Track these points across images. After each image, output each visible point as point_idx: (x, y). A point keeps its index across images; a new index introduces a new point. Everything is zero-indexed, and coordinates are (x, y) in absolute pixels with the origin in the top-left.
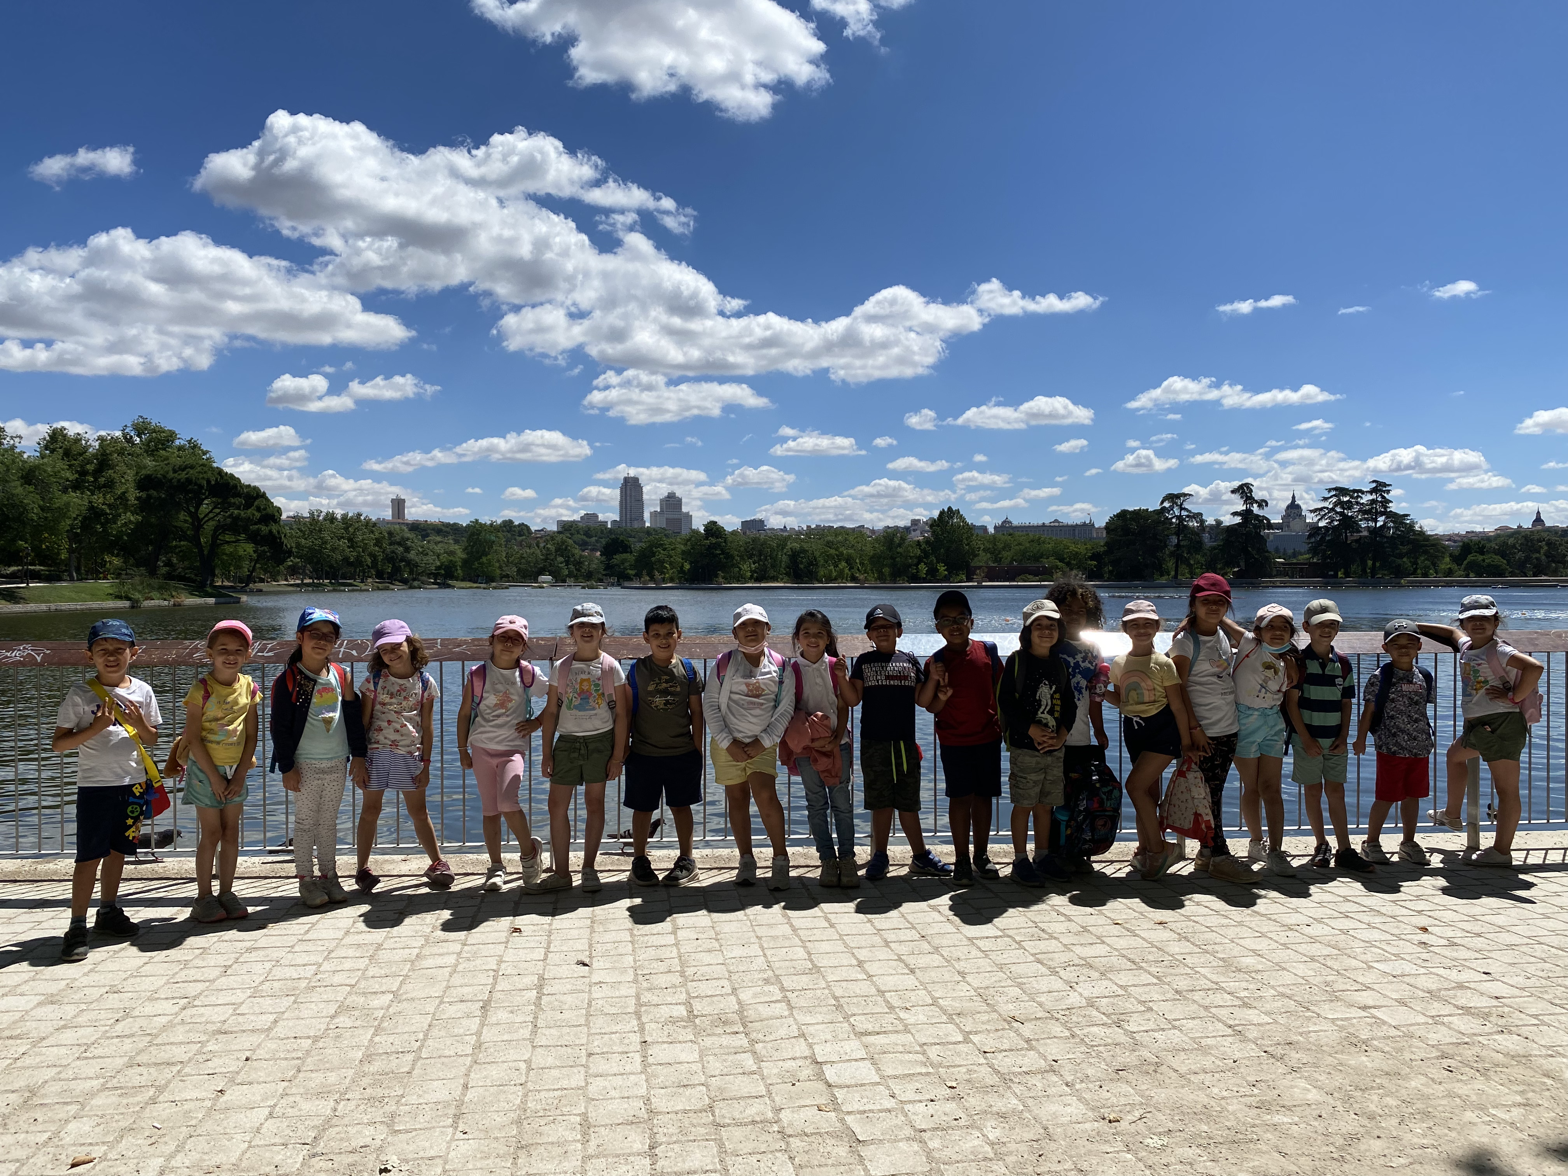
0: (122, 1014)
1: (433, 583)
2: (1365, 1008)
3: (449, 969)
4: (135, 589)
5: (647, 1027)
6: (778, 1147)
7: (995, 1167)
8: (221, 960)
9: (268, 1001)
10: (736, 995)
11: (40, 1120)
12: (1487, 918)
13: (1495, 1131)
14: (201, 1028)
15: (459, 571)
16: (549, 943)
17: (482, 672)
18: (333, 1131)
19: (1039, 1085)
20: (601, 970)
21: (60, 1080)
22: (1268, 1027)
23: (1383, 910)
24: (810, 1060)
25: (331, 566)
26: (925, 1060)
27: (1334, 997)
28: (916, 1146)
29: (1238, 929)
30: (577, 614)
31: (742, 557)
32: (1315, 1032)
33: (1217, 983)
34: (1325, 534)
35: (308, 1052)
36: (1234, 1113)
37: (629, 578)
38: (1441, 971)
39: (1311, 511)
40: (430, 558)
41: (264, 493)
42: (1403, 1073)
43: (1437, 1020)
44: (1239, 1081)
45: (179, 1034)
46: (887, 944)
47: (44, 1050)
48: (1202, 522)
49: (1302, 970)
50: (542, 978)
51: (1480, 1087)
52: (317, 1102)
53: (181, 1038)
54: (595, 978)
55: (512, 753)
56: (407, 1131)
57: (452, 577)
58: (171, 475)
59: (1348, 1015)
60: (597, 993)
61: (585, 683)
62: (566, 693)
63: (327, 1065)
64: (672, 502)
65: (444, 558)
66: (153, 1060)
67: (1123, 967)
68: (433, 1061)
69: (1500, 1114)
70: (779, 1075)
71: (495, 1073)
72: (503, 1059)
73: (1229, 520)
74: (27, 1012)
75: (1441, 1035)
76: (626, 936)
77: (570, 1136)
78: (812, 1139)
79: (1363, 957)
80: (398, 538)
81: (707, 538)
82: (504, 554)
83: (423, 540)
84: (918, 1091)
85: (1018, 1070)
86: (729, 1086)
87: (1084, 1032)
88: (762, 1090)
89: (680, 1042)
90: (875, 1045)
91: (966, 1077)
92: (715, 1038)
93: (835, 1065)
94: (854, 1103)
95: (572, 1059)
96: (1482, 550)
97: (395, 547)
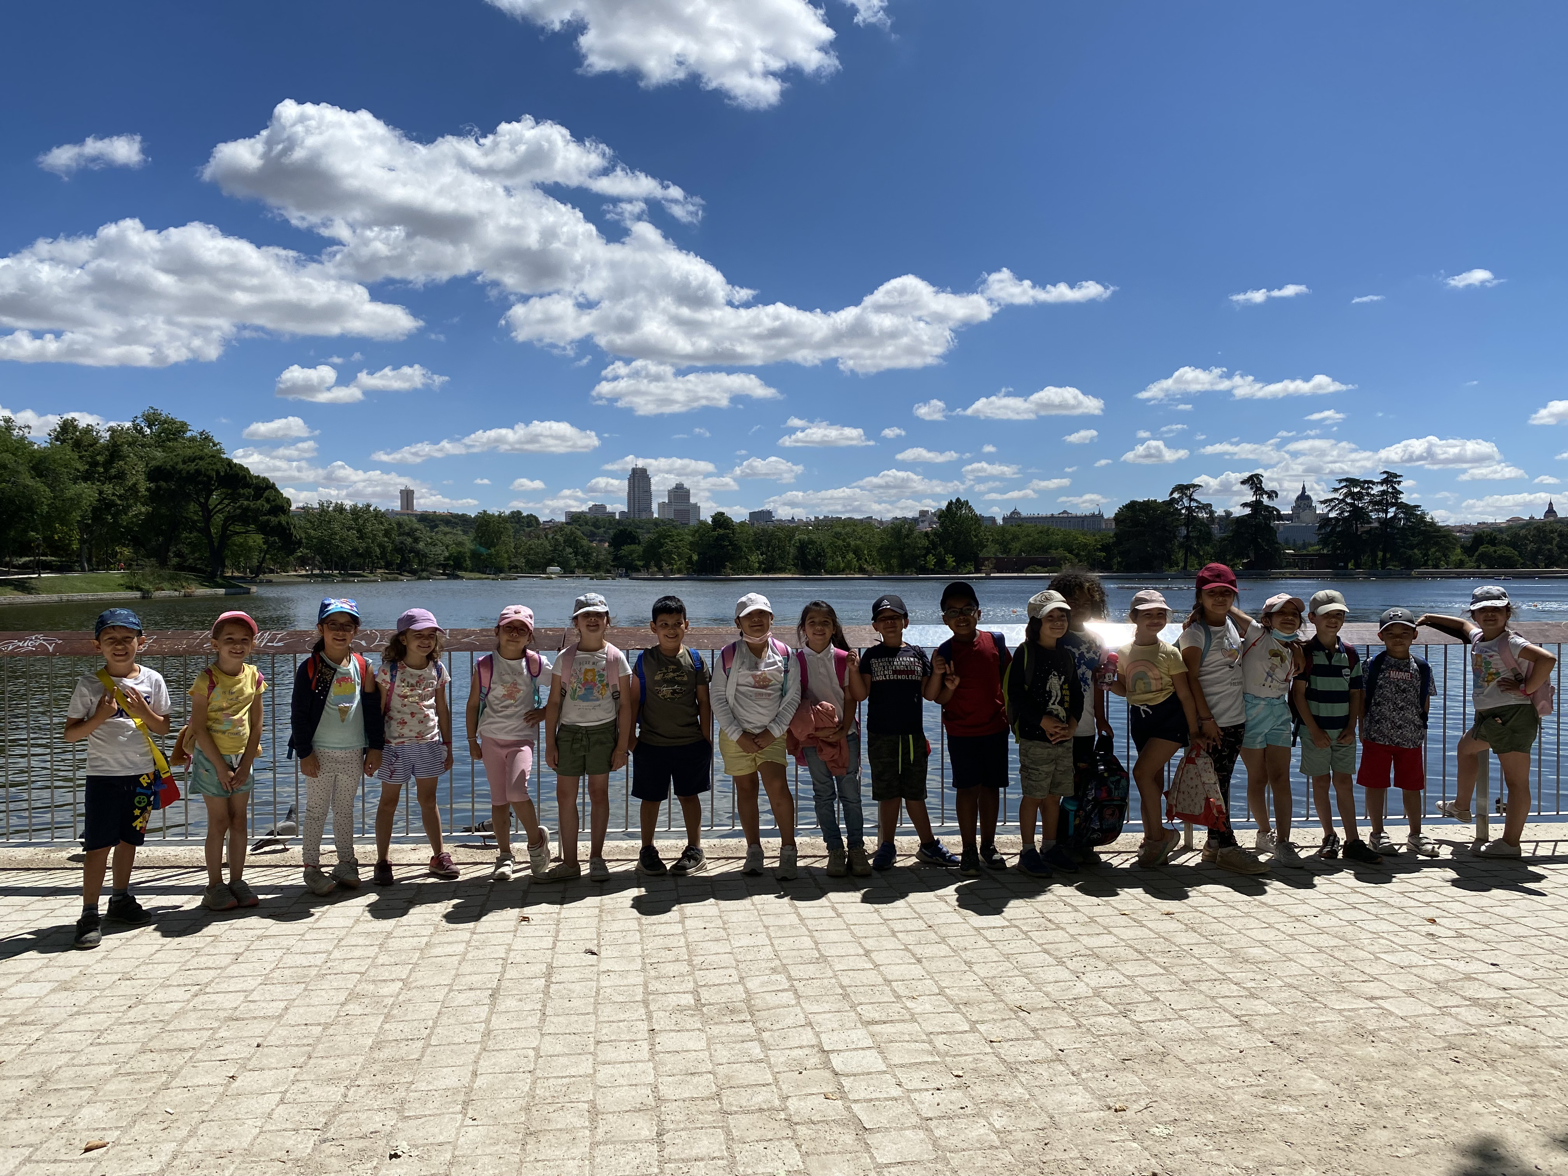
0: (135, 1000)
1: (442, 574)
2: (1372, 999)
3: (458, 958)
4: (145, 580)
5: (655, 1016)
6: (785, 1135)
7: (1001, 1156)
8: (233, 948)
9: (279, 988)
10: (744, 985)
11: (54, 1105)
12: (1496, 910)
13: (1502, 1122)
14: (212, 1014)
15: (468, 562)
16: (558, 932)
17: (489, 662)
18: (343, 1117)
19: (1046, 1074)
20: (609, 958)
21: (74, 1065)
22: (1274, 1017)
23: (1391, 901)
24: (816, 1049)
25: (341, 557)
26: (931, 1049)
27: (1341, 988)
28: (922, 1134)
29: (1246, 920)
30: (580, 605)
31: (749, 548)
32: (1322, 1022)
33: (1224, 974)
34: (1335, 525)
35: (318, 1039)
36: (1239, 1103)
37: (637, 570)
38: (1448, 962)
39: (1321, 502)
40: (438, 549)
41: (274, 484)
42: (1409, 1063)
43: (1444, 1011)
44: (1245, 1071)
45: (191, 1021)
46: (894, 933)
47: (57, 1036)
48: (1212, 513)
49: (1309, 960)
50: (550, 966)
51: (1487, 1078)
52: (328, 1089)
53: (193, 1025)
54: (603, 967)
55: (520, 744)
56: (417, 1117)
57: (461, 568)
58: (180, 466)
59: (1355, 1006)
60: (605, 981)
61: (590, 674)
62: (570, 683)
63: (338, 1052)
64: (680, 493)
65: (453, 549)
66: (166, 1046)
67: (1130, 957)
68: (442, 1048)
69: (1507, 1105)
70: (785, 1063)
71: (504, 1060)
72: (512, 1046)
73: (1238, 511)
74: (40, 998)
75: (1448, 1026)
76: (634, 925)
77: (578, 1122)
78: (819, 1127)
79: (1371, 948)
80: (407, 529)
81: (714, 530)
82: (513, 545)
83: (432, 531)
84: (925, 1080)
85: (1024, 1059)
86: (736, 1074)
87: (1090, 1021)
88: (769, 1078)
89: (688, 1030)
90: (881, 1034)
91: (972, 1066)
92: (722, 1026)
93: (842, 1054)
94: (860, 1091)
95: (581, 1047)
96: (1493, 542)
97: (405, 537)
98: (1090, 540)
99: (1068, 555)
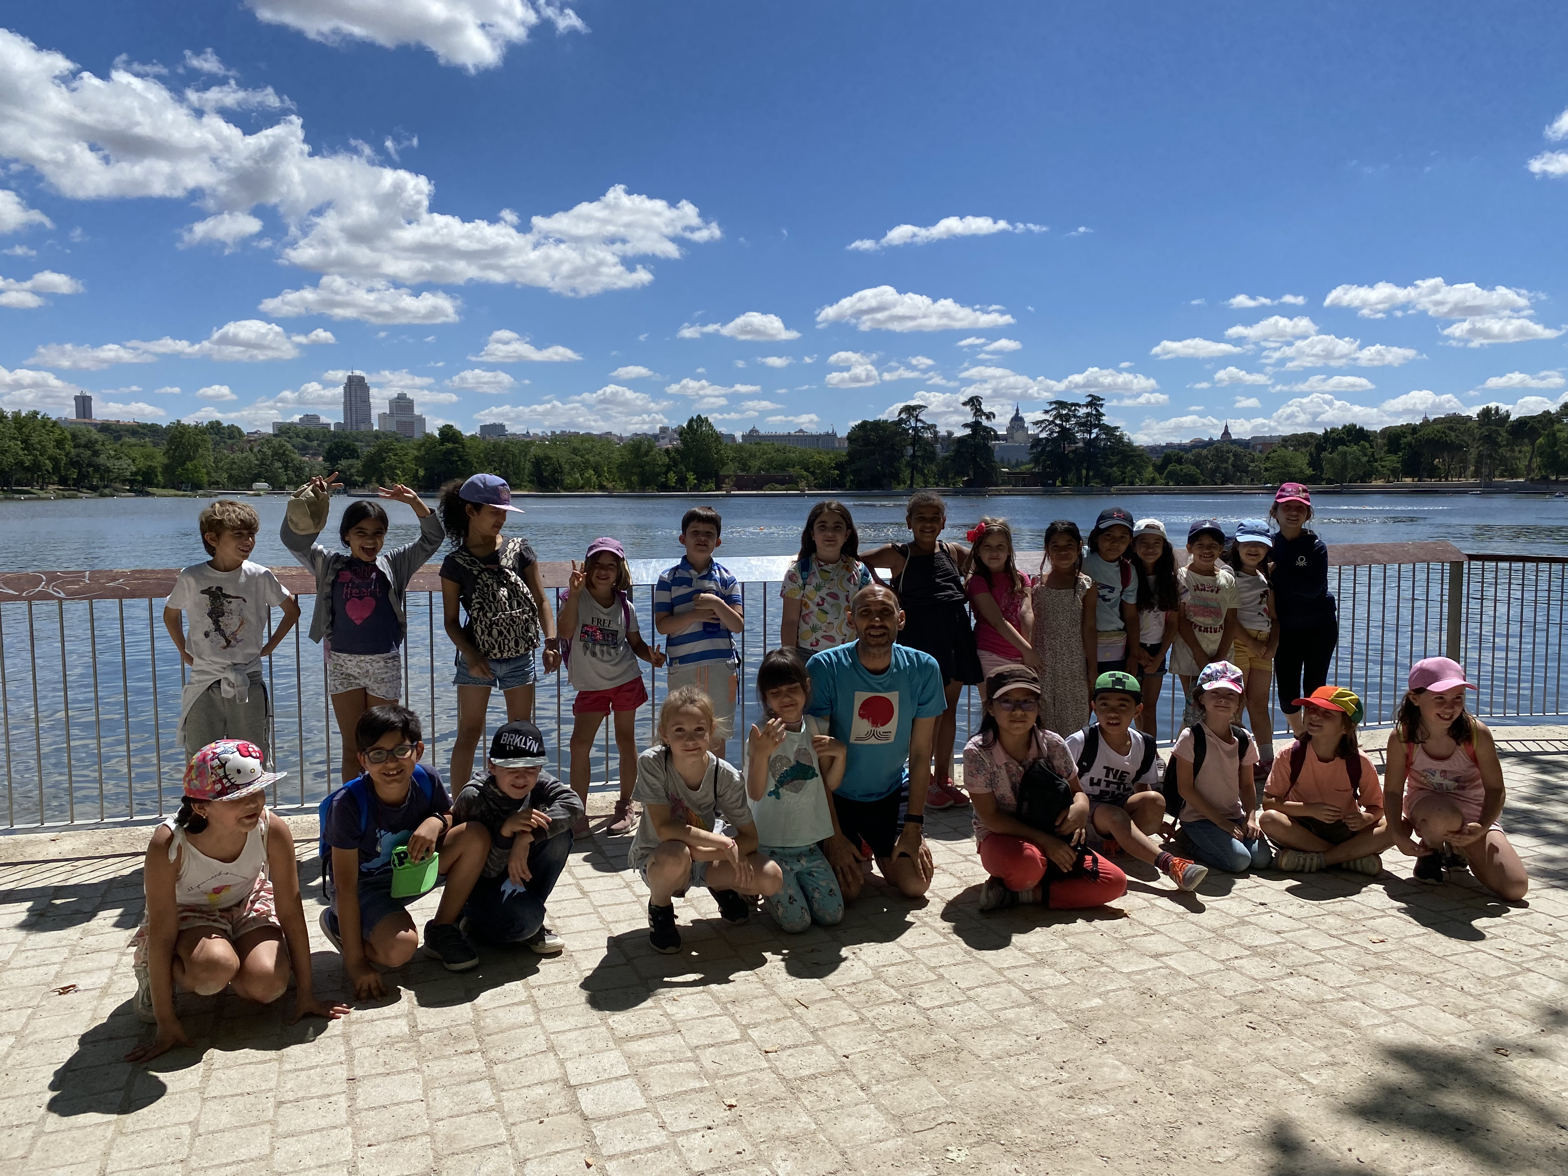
1: (129, 491)
2: (1157, 956)
5: (357, 1053)
15: (160, 478)
19: (830, 1091)
24: (561, 1084)
26: (697, 1069)
31: (480, 463)
32: (1113, 991)
34: (1046, 445)
36: (1045, 1108)
37: (355, 486)
39: (1033, 423)
40: (125, 463)
42: (1208, 1035)
43: (1227, 965)
44: (1046, 1064)
48: (936, 433)
51: (1286, 1045)
57: (151, 485)
59: (1142, 967)
64: (402, 404)
65: (142, 463)
70: (523, 1110)
73: (959, 432)
75: (1234, 984)
80: (83, 441)
81: (442, 443)
82: (212, 459)
83: (115, 443)
84: (692, 1116)
85: (806, 1072)
86: (460, 1132)
87: (874, 1013)
88: (502, 1134)
89: (399, 1073)
90: (638, 1054)
91: (747, 1089)
92: (444, 1062)
93: (592, 1088)
94: (616, 1142)
95: (255, 1113)
96: (1179, 461)
97: (81, 450)
98: (825, 459)
99: (805, 473)
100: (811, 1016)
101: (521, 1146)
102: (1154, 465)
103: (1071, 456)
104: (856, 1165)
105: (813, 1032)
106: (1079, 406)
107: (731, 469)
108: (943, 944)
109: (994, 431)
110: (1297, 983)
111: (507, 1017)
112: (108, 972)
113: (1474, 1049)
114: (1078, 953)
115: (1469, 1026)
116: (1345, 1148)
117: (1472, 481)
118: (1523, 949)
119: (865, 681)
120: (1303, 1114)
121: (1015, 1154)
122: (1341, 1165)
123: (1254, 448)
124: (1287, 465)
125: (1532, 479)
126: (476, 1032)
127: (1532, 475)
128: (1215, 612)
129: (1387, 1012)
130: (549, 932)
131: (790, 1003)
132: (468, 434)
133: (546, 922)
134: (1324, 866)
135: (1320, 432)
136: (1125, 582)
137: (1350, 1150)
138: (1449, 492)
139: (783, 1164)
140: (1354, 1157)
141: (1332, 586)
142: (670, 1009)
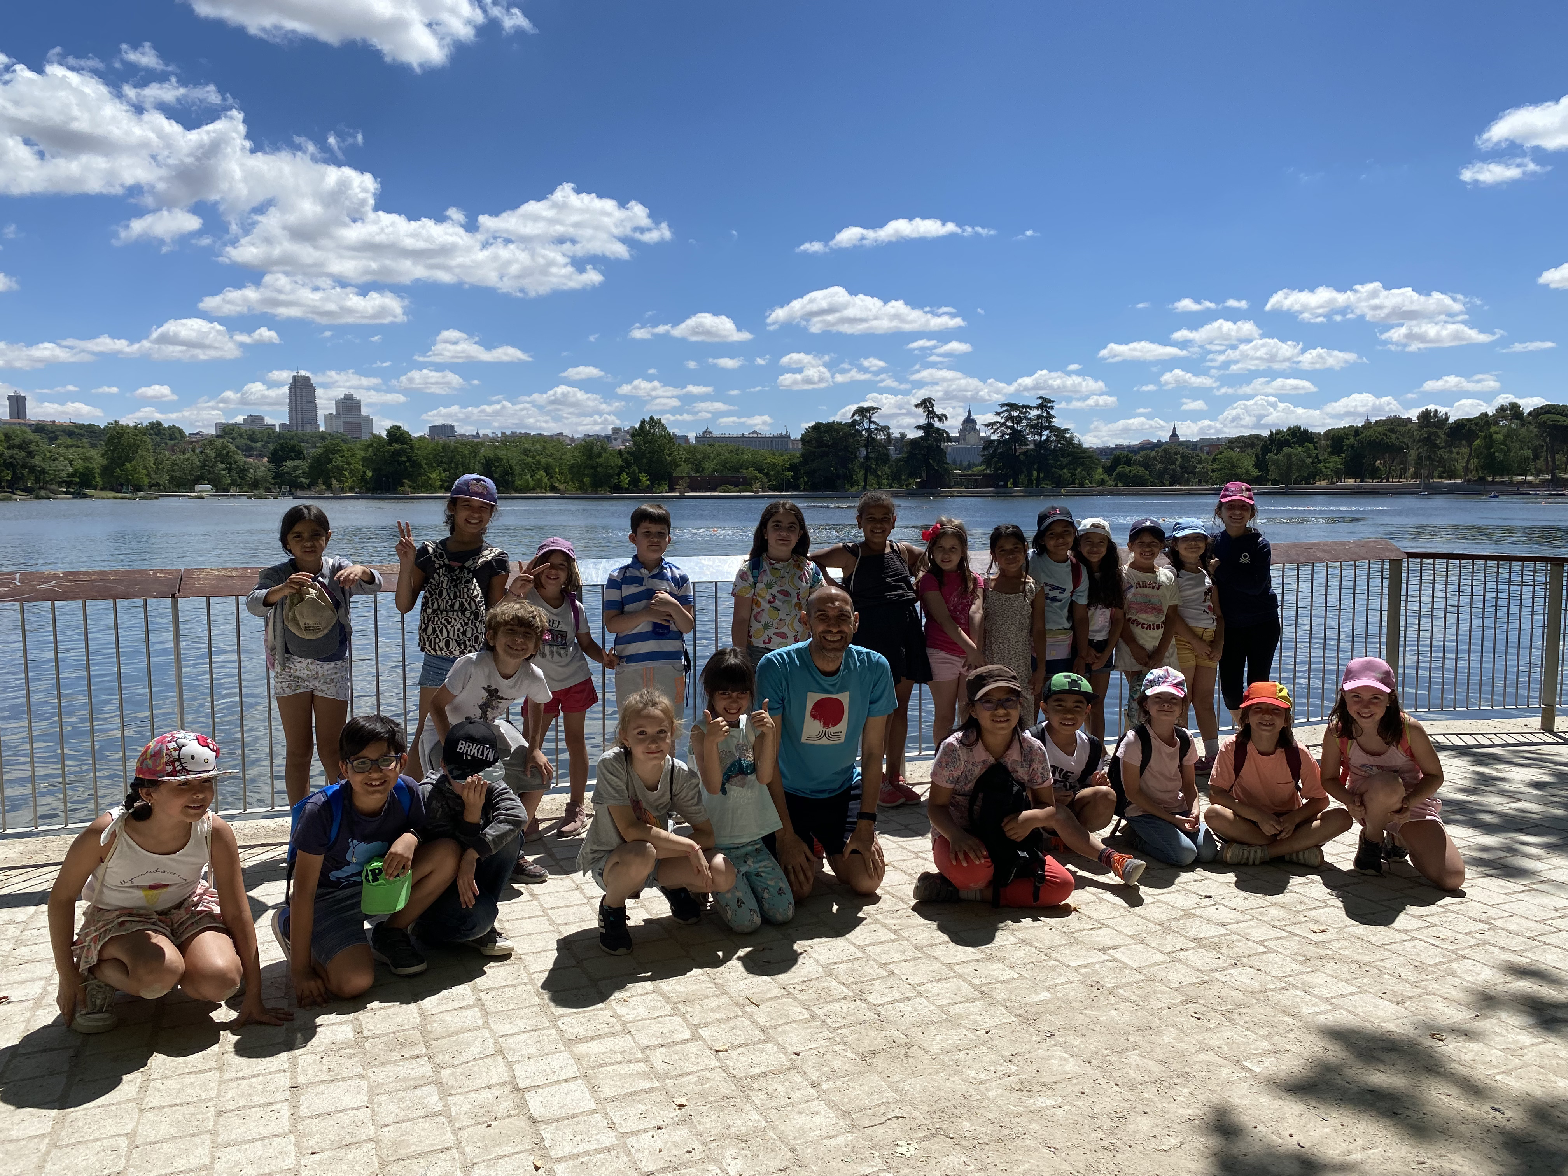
1: (66, 493)
2: (1104, 949)
15: (98, 479)
19: (780, 1088)
22: (1014, 984)
26: (647, 1070)
31: (429, 464)
32: (1062, 984)
34: (997, 447)
36: (995, 1101)
37: (302, 487)
38: (1166, 898)
39: (985, 425)
40: (61, 463)
42: (1154, 1025)
43: (1173, 958)
44: (994, 1058)
48: (889, 434)
51: (1229, 1034)
57: (89, 486)
59: (1090, 961)
64: (349, 405)
65: (79, 464)
69: (1254, 1066)
70: (469, 1113)
73: (912, 434)
75: (1179, 976)
80: (17, 441)
81: (390, 444)
82: (152, 460)
83: (51, 444)
84: (642, 1116)
85: (756, 1071)
86: (406, 1138)
87: (825, 1010)
88: (449, 1139)
89: (344, 1079)
90: (588, 1056)
91: (697, 1089)
92: (389, 1068)
93: (541, 1091)
94: (565, 1144)
95: (195, 1123)
96: (1128, 462)
97: (16, 451)
98: (779, 460)
99: (759, 475)
100: (762, 1015)
101: (468, 1149)
102: (1103, 467)
103: (1022, 457)
104: (806, 1161)
105: (764, 1030)
106: (1030, 408)
107: (684, 470)
108: (893, 941)
109: (947, 433)
110: (1241, 974)
111: (453, 1022)
112: (43, 982)
113: (1411, 1035)
114: (1028, 948)
115: (1407, 1013)
116: (1287, 1134)
117: (1412, 482)
118: (1460, 936)
119: (818, 682)
120: (1246, 1102)
121: (964, 1147)
122: (1281, 1150)
123: (1202, 449)
124: (1234, 466)
125: (1469, 480)
126: (423, 1037)
127: (1470, 476)
128: (1155, 608)
129: (1327, 1000)
130: (500, 934)
131: (741, 1001)
132: (416, 435)
133: (496, 925)
134: (1268, 859)
135: (1266, 433)
136: (1076, 582)
137: (1291, 1136)
138: (1389, 493)
139: (733, 1162)
140: (1295, 1142)
141: (1275, 586)
142: (620, 1010)
